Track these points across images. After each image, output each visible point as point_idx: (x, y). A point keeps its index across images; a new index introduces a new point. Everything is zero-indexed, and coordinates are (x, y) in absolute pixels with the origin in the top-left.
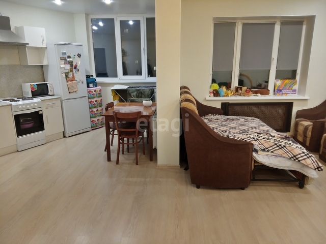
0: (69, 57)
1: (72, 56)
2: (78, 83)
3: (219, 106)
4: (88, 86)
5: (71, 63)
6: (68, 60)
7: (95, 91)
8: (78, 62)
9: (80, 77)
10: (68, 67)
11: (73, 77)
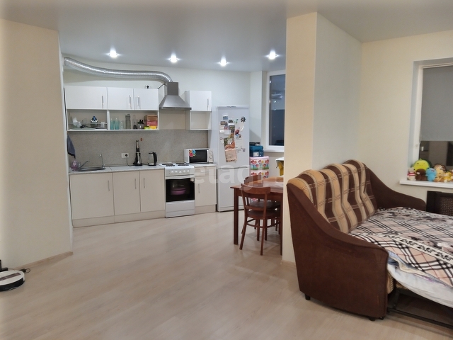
0: (231, 121)
1: (234, 120)
2: (238, 150)
3: (424, 197)
4: (251, 155)
5: (232, 129)
6: (229, 124)
7: (260, 161)
8: (241, 127)
9: (243, 143)
10: (229, 132)
11: (233, 144)
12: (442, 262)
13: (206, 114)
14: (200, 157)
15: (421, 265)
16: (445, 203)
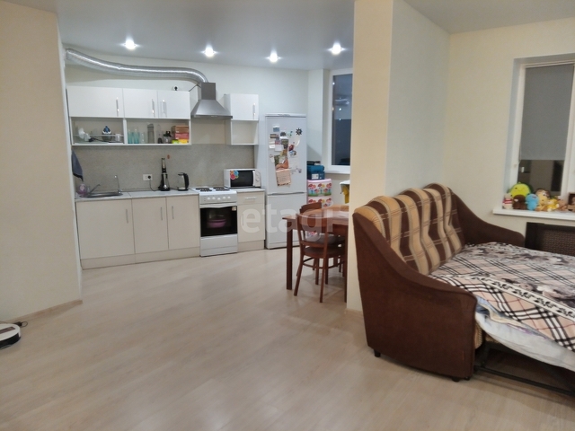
0: (283, 134)
1: (288, 132)
2: (293, 171)
4: (309, 177)
5: (285, 143)
6: (281, 138)
7: (320, 185)
8: (297, 141)
9: (298, 163)
10: (280, 148)
11: (286, 163)
12: (542, 310)
13: (251, 125)
14: (244, 180)
15: (517, 314)
16: (549, 238)
